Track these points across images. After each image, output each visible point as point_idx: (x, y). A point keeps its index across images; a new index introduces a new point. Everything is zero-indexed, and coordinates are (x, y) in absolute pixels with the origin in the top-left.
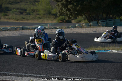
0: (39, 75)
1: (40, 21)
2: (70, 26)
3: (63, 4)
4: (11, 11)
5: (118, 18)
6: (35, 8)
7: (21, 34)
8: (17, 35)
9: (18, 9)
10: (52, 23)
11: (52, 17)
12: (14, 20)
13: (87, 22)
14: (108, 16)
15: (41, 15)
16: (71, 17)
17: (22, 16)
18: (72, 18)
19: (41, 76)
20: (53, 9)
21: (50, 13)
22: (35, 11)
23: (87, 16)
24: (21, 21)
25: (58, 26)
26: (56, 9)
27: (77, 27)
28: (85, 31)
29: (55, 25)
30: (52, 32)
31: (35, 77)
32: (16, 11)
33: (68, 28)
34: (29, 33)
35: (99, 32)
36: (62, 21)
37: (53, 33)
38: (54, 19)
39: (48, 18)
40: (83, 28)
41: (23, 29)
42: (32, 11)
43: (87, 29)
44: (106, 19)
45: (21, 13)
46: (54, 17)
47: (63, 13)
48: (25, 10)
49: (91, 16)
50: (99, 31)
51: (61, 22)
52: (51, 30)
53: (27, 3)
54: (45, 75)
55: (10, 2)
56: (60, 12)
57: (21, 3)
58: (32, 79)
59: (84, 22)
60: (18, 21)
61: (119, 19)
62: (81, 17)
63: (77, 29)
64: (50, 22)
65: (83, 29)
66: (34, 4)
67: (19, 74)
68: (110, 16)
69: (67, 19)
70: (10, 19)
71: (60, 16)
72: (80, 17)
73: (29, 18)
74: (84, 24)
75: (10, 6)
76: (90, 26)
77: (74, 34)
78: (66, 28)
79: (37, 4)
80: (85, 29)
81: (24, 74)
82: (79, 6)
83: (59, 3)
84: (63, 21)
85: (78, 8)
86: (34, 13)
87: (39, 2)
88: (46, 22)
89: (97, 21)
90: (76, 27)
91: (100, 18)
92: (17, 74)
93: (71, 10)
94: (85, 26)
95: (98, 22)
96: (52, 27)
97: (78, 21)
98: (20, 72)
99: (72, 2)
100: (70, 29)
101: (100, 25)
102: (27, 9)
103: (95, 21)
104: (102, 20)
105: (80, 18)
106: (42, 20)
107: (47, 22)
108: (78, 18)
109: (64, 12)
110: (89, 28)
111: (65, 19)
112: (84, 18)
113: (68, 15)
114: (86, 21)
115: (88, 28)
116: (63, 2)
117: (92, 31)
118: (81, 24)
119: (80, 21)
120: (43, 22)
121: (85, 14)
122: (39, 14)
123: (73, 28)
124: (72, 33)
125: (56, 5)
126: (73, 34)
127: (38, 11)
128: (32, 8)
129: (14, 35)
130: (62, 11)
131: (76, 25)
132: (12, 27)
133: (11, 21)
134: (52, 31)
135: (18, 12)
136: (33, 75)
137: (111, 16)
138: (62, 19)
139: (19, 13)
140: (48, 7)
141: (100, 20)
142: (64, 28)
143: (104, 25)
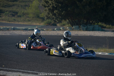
0: (27, 71)
1: (29, 23)
2: (55, 29)
3: (49, 9)
4: (4, 14)
5: (97, 24)
6: (26, 11)
7: (12, 34)
8: (9, 35)
9: (10, 11)
11: (40, 20)
12: (6, 21)
13: (70, 26)
14: (89, 21)
15: (30, 17)
16: (56, 20)
17: (13, 18)
18: (57, 22)
19: (29, 71)
20: (41, 13)
21: (38, 17)
22: (26, 14)
24: (12, 23)
25: (44, 28)
26: (44, 14)
29: (42, 27)
31: (23, 72)
32: (8, 14)
33: (54, 30)
34: (20, 33)
35: (80, 35)
38: (41, 22)
39: (36, 21)
41: (14, 29)
42: (23, 15)
44: (86, 24)
45: (13, 16)
46: (42, 20)
47: (49, 17)
48: (17, 13)
49: (73, 21)
51: (48, 25)
53: (19, 7)
54: (32, 71)
55: (4, 6)
56: (47, 16)
57: (13, 7)
58: (21, 74)
59: (67, 26)
60: (10, 23)
61: (97, 25)
62: (65, 22)
63: (61, 31)
64: (38, 24)
66: (25, 8)
67: (9, 69)
68: (90, 22)
69: (53, 22)
70: (3, 20)
71: (47, 20)
73: (19, 20)
74: (67, 28)
75: (3, 9)
76: (73, 30)
77: (58, 36)
78: (51, 30)
79: (27, 8)
81: (13, 70)
82: (64, 12)
83: (47, 8)
84: (49, 24)
85: (63, 13)
86: (24, 15)
87: (29, 6)
88: (34, 24)
89: (79, 25)
91: (81, 23)
92: (8, 69)
93: (56, 15)
95: (79, 27)
96: (40, 29)
97: (62, 25)
98: (10, 68)
99: (58, 8)
100: (55, 31)
101: (81, 29)
102: (18, 12)
103: (77, 25)
104: (83, 25)
105: (64, 22)
106: (31, 22)
107: (36, 24)
108: (62, 22)
109: (51, 16)
111: (51, 23)
112: (67, 22)
113: (54, 19)
114: (70, 25)
116: (50, 8)
117: (74, 34)
118: (64, 28)
119: (64, 25)
120: (32, 24)
121: (68, 19)
122: (28, 17)
123: (58, 30)
124: (56, 35)
125: (44, 10)
127: (28, 15)
128: (22, 12)
129: (6, 35)
130: (49, 15)
131: (61, 28)
132: (5, 27)
133: (4, 22)
135: (10, 14)
136: (21, 70)
138: (48, 22)
139: (11, 16)
140: (37, 11)
141: (81, 25)
142: (50, 30)
143: (84, 29)
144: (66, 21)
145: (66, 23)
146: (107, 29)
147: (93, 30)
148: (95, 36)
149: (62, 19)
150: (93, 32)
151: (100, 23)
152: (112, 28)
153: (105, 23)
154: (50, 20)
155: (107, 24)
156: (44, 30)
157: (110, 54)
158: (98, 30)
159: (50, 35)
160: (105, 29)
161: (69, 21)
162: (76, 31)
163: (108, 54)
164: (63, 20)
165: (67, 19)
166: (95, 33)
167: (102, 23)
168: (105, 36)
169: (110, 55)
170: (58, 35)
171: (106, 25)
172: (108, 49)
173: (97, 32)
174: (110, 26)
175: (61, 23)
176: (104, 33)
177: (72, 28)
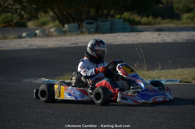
2: (24, 34)
5: (119, 16)
13: (58, 26)
14: (100, 12)
23: (58, 13)
28: (55, 43)
33: (20, 37)
35: (82, 45)
36: (6, 24)
40: (50, 37)
43: (59, 38)
44: (95, 19)
47: (7, 7)
49: (65, 12)
50: (82, 43)
51: (5, 26)
59: (51, 25)
61: (120, 18)
62: (45, 16)
63: (38, 39)
72: (43, 14)
74: (52, 30)
76: (64, 33)
78: (15, 38)
80: (54, 39)
84: (8, 24)
89: (78, 22)
90: (35, 35)
91: (83, 17)
94: (54, 34)
95: (79, 26)
97: (40, 24)
100: (23, 40)
101: (83, 30)
103: (74, 22)
104: (88, 21)
105: (43, 17)
108: (39, 16)
109: (10, 4)
110: (62, 36)
111: (12, 20)
112: (52, 17)
113: (19, 11)
114: (57, 22)
115: (59, 36)
117: (69, 43)
118: (45, 30)
119: (44, 24)
121: (52, 9)
123: (30, 37)
124: (27, 48)
126: (29, 50)
130: (4, 3)
131: (37, 32)
137: (105, 12)
141: (83, 20)
142: (11, 39)
143: (92, 30)
144: (47, 15)
145: (50, 18)
146: (144, 26)
147: (112, 30)
148: (118, 43)
149: (37, 10)
150: (112, 34)
151: (126, 15)
152: (155, 24)
153: (139, 14)
154: (9, 14)
155: (143, 16)
158: (124, 30)
159: (12, 48)
160: (140, 27)
161: (55, 13)
162: (74, 37)
164: (41, 13)
165: (49, 10)
166: (115, 37)
167: (131, 13)
170: (31, 48)
171: (141, 18)
172: (146, 72)
173: (122, 34)
174: (150, 19)
175: (36, 21)
176: (135, 35)
177: (64, 29)
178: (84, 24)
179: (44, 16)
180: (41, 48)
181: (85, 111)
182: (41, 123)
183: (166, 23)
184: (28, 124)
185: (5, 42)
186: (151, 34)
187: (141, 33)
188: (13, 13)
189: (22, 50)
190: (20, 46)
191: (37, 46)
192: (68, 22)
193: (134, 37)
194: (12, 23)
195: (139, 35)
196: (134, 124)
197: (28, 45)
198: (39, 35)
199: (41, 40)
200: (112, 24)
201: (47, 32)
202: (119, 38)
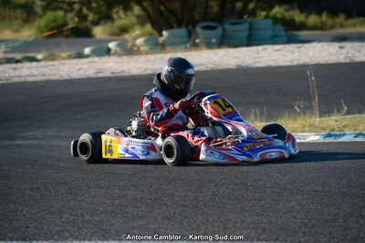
2: (87, 51)
5: (264, 13)
10: (14, 41)
11: (16, 18)
13: (151, 34)
14: (229, 5)
23: (150, 9)
25: (40, 52)
27: (115, 54)
28: (145, 67)
29: (26, 46)
30: (18, 73)
33: (80, 56)
36: (54, 31)
37: (20, 76)
38: (22, 27)
40: (136, 54)
43: (152, 57)
44: (219, 19)
46: (25, 15)
49: (162, 8)
51: (53, 35)
52: (14, 65)
59: (138, 32)
61: (266, 17)
62: (126, 15)
63: (114, 59)
65: (135, 58)
68: (233, 6)
71: (48, 13)
72: (121, 12)
74: (140, 41)
76: (162, 47)
77: (103, 78)
78: (70, 57)
80: (142, 58)
84: (57, 30)
89: (187, 26)
90: (108, 51)
91: (197, 16)
94: (142, 48)
95: (190, 32)
96: (18, 56)
97: (117, 31)
100: (86, 60)
101: (197, 41)
103: (180, 26)
104: (205, 24)
105: (122, 18)
108: (115, 16)
110: (157, 53)
111: (65, 24)
112: (138, 17)
113: (77, 7)
114: (148, 27)
115: (153, 53)
118: (126, 41)
119: (124, 30)
121: (139, 3)
123: (98, 55)
124: (94, 76)
126: (97, 79)
131: (112, 45)
134: (15, 69)
137: (239, 5)
138: (53, 24)
141: (197, 23)
142: (64, 59)
143: (214, 40)
144: (129, 13)
145: (134, 19)
146: (311, 32)
147: (251, 41)
148: (262, 64)
149: (110, 6)
150: (251, 48)
151: (278, 11)
152: (333, 27)
153: (302, 9)
154: (60, 13)
155: (310, 13)
156: (37, 60)
157: (329, 135)
158: (274, 40)
159: (66, 77)
160: (304, 33)
161: (145, 10)
163: (317, 138)
164: (117, 8)
165: (133, 4)
166: (258, 53)
167: (287, 7)
168: (301, 62)
169: (328, 140)
170: (100, 75)
171: (307, 17)
172: (318, 119)
173: (270, 48)
174: (324, 17)
175: (109, 24)
176: (296, 50)
177: (161, 40)
178: (199, 30)
179: (123, 16)
180: (119, 75)
181: (202, 193)
182: (120, 215)
183: (355, 25)
184: (96, 218)
185: (53, 65)
186: (326, 47)
187: (306, 45)
188: (66, 11)
189: (83, 79)
190: (80, 72)
191: (113, 73)
192: (170, 27)
193: (293, 52)
194: (65, 29)
195: (303, 49)
196: (294, 217)
197: (94, 71)
198: (116, 51)
199: (119, 60)
200: (251, 28)
201: (129, 45)
202: (265, 55)
